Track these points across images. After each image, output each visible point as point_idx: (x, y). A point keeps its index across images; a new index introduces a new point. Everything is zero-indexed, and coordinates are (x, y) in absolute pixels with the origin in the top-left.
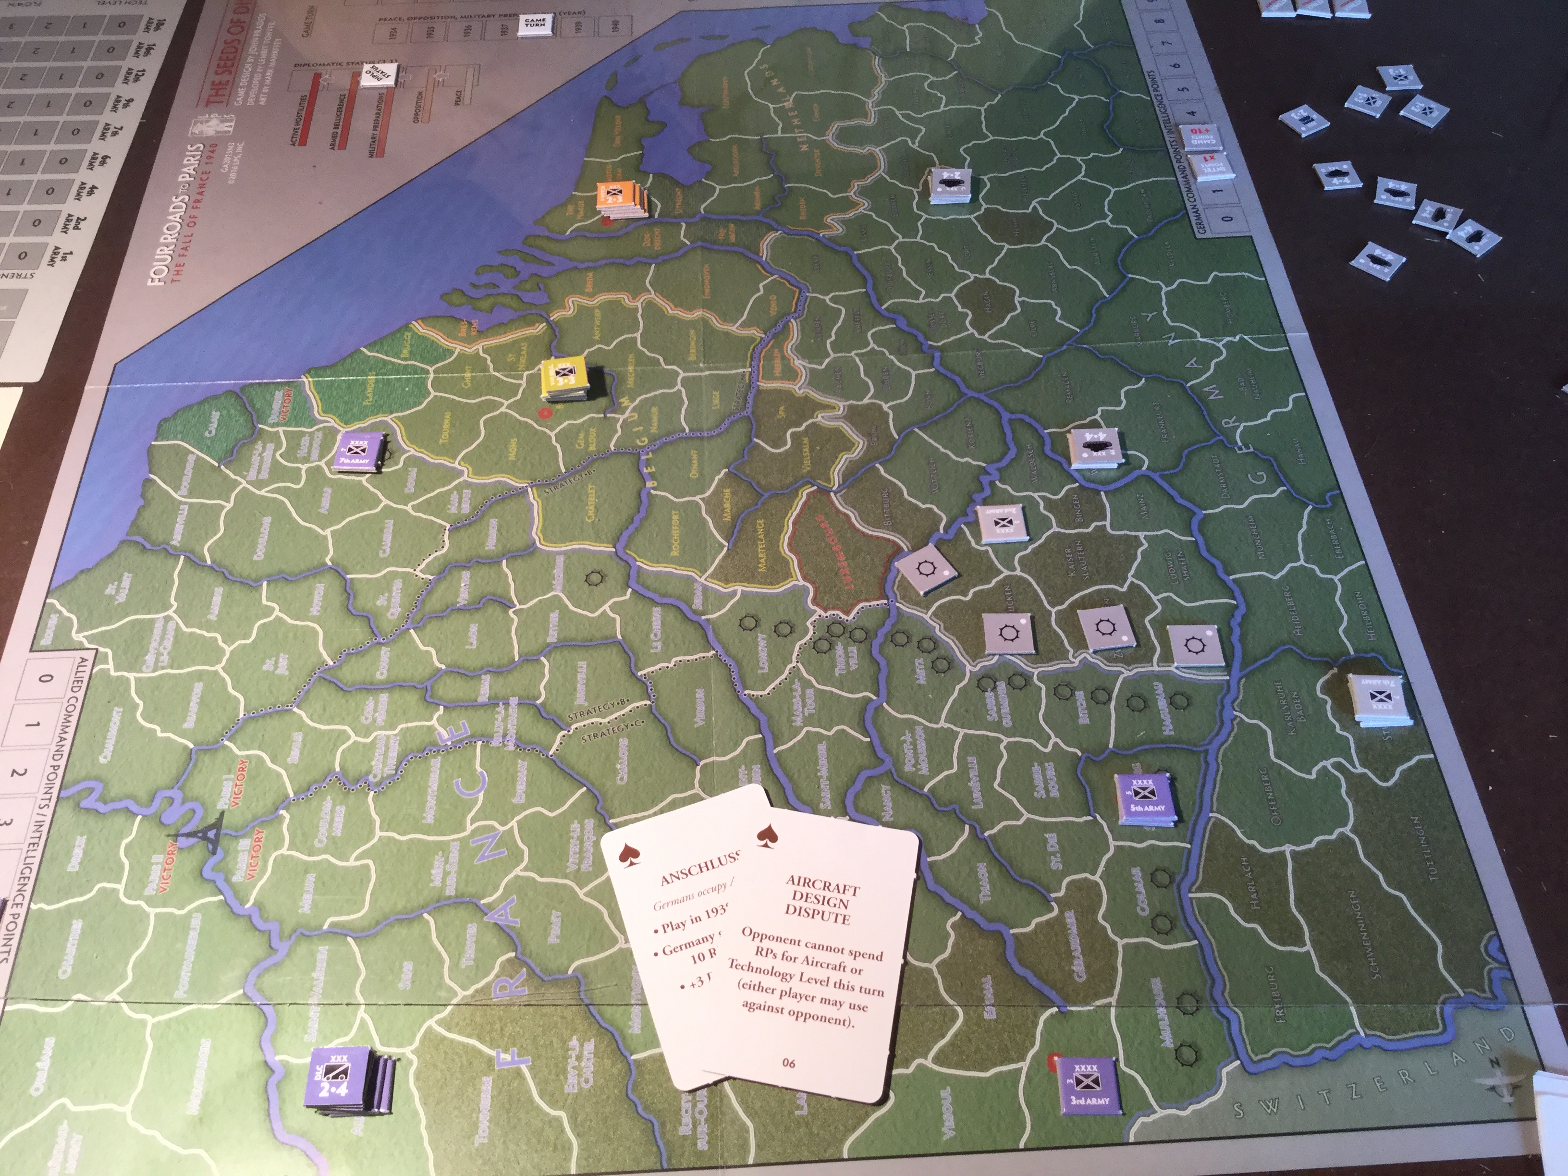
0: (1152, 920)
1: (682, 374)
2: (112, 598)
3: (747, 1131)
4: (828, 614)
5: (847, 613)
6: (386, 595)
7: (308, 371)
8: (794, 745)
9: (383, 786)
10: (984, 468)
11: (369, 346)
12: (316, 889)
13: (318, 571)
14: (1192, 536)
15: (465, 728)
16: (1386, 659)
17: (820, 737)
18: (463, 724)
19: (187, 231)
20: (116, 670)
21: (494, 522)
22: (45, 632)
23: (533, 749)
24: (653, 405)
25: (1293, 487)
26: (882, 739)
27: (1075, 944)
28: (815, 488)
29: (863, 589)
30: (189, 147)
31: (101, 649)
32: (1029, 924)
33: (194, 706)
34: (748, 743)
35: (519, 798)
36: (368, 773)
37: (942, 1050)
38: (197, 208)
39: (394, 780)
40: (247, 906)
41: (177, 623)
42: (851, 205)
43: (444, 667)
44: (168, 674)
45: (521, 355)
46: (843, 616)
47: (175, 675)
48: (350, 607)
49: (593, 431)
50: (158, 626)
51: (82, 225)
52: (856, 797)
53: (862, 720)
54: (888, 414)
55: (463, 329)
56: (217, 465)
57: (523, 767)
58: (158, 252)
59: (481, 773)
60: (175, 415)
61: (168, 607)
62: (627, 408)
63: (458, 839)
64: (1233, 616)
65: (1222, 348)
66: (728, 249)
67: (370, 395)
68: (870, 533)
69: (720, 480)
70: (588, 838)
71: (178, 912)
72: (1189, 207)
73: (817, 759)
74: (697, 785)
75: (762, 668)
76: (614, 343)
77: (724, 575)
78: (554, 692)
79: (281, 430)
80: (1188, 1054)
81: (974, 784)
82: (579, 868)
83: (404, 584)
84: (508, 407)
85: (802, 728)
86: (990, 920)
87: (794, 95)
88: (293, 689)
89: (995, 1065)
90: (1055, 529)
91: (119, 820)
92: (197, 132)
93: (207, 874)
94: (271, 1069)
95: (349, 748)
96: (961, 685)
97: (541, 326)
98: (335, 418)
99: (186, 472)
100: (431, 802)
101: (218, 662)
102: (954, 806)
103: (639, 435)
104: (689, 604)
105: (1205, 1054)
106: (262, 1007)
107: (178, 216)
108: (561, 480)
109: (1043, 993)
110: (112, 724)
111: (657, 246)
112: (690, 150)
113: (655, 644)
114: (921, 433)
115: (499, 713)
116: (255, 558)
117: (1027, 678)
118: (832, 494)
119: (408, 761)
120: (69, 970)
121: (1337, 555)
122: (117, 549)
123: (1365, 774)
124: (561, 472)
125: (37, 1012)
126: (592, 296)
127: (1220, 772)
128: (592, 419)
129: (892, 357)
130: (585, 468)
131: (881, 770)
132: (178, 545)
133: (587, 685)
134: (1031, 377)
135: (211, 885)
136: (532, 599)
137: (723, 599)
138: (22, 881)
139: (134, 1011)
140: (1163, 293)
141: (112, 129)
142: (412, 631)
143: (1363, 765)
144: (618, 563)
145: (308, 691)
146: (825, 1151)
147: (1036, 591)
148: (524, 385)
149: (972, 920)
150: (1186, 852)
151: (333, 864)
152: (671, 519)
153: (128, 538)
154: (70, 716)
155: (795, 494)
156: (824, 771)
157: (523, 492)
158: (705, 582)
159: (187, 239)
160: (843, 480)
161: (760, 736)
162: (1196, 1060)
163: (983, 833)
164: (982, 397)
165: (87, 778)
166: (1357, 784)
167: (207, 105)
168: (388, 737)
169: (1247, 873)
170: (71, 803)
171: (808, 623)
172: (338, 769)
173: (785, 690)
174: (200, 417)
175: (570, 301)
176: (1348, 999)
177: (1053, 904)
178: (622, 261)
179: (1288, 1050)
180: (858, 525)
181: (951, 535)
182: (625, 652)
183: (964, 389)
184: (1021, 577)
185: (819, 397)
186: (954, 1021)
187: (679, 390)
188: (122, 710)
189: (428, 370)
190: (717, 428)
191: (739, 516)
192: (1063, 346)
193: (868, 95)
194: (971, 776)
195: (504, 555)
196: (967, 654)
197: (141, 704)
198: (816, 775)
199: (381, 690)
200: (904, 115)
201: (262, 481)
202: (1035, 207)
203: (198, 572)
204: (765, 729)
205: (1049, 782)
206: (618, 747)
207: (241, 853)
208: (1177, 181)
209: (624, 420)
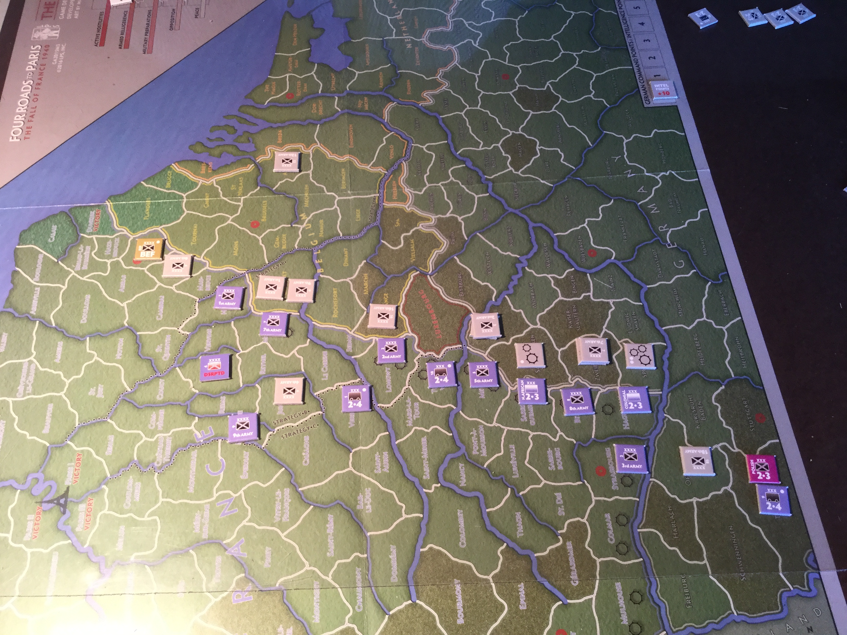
0: (617, 546)
1: (338, 198)
4: (427, 354)
5: (438, 353)
6: (161, 345)
7: (110, 197)
8: (407, 439)
9: (163, 469)
10: (518, 258)
11: (146, 181)
12: (125, 536)
13: (120, 329)
14: (641, 302)
15: (211, 431)
16: (752, 380)
17: (423, 433)
18: (210, 428)
19: (34, 105)
23: (253, 444)
24: (321, 218)
25: (700, 269)
26: (459, 434)
27: (572, 562)
28: (418, 272)
29: (447, 338)
30: (32, 47)
32: (546, 550)
33: (48, 420)
34: (380, 438)
35: (245, 476)
36: (154, 461)
37: (495, 630)
38: (38, 89)
39: (169, 465)
40: (85, 546)
41: (36, 366)
42: (438, 84)
43: (197, 392)
44: (32, 398)
45: (239, 186)
46: (435, 355)
47: (36, 399)
48: (140, 354)
49: (284, 236)
50: (25, 367)
52: (445, 470)
53: (448, 421)
54: (461, 223)
55: (204, 168)
56: (56, 261)
57: (246, 455)
58: (15, 119)
59: (221, 460)
60: (29, 229)
61: (29, 354)
62: (304, 220)
63: (208, 503)
64: (664, 353)
65: (659, 180)
66: (364, 114)
67: (147, 213)
68: (451, 301)
69: (361, 267)
70: (287, 500)
71: (44, 551)
72: (640, 87)
73: (421, 447)
74: (350, 465)
75: (388, 389)
76: (296, 178)
77: (364, 329)
78: (264, 406)
79: (94, 237)
80: (636, 628)
81: (513, 462)
82: (281, 520)
83: (172, 338)
84: (233, 220)
85: (412, 428)
86: (523, 548)
87: (403, 9)
88: (107, 407)
90: (560, 298)
91: (7, 493)
92: (36, 37)
93: (61, 526)
95: (142, 445)
96: (505, 399)
97: (251, 166)
98: (127, 229)
99: (38, 266)
100: (192, 480)
101: (63, 391)
102: (502, 476)
103: (312, 238)
104: (344, 349)
105: (646, 629)
107: (27, 94)
108: (265, 268)
109: (553, 594)
111: (321, 113)
112: (339, 48)
113: (324, 375)
114: (481, 236)
116: (82, 322)
118: (428, 276)
119: (178, 453)
121: (725, 313)
123: (740, 452)
124: (266, 264)
126: (281, 146)
127: (656, 453)
128: (283, 228)
129: (463, 186)
130: (280, 260)
131: (459, 453)
132: (35, 314)
134: (546, 199)
135: (63, 534)
136: (250, 347)
137: (364, 345)
140: (624, 143)
142: (177, 368)
143: (738, 447)
144: (301, 323)
145: (117, 408)
147: (549, 338)
148: (242, 206)
149: (513, 549)
150: (636, 502)
151: (135, 519)
152: (332, 294)
153: (5, 310)
155: (405, 277)
156: (425, 455)
157: (243, 276)
158: (353, 334)
159: (33, 110)
160: (435, 266)
161: (388, 433)
162: (641, 631)
163: (518, 493)
164: (517, 212)
166: (735, 458)
167: (42, 18)
168: (165, 437)
169: (671, 516)
171: (415, 361)
172: (136, 459)
173: (402, 404)
174: (45, 229)
175: (268, 149)
176: (727, 593)
177: (559, 537)
178: (299, 122)
179: (693, 624)
180: (443, 296)
181: (499, 303)
182: (306, 380)
183: (506, 207)
184: (540, 329)
185: (419, 213)
186: (502, 610)
187: (336, 208)
188: (5, 422)
189: (183, 196)
190: (359, 234)
191: (373, 291)
192: (565, 178)
193: (447, 10)
194: (511, 457)
195: (232, 318)
196: (509, 379)
197: (17, 418)
198: (421, 457)
199: (160, 407)
200: (469, 25)
201: (84, 270)
202: (548, 86)
203: (48, 332)
204: (390, 429)
205: (557, 460)
206: (303, 441)
207: (80, 513)
208: (633, 69)
209: (303, 229)
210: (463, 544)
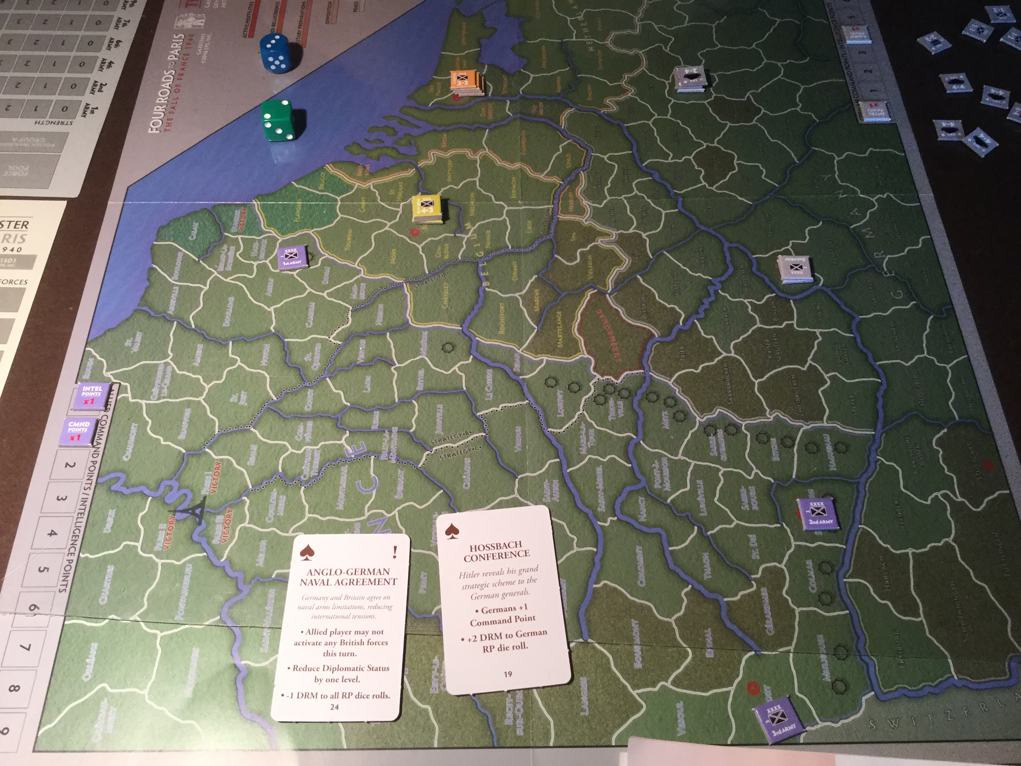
0: (819, 596)
1: (507, 208)
2: (129, 348)
3: (549, 724)
4: (604, 378)
5: (617, 378)
6: (311, 353)
7: (257, 197)
8: (581, 467)
9: (310, 483)
10: (711, 280)
11: (297, 181)
12: (267, 550)
13: (266, 335)
14: (852, 334)
15: (363, 447)
16: (980, 424)
17: (598, 463)
18: (362, 443)
19: (175, 95)
20: (133, 397)
21: (381, 306)
22: (85, 370)
23: (408, 462)
24: (488, 228)
25: (920, 301)
26: (639, 465)
27: (767, 609)
28: (596, 291)
29: (627, 362)
30: (175, 36)
31: (122, 383)
32: (737, 595)
33: (185, 424)
34: (550, 464)
35: (399, 495)
36: (300, 474)
37: (677, 677)
38: (181, 79)
39: (317, 480)
40: (222, 560)
41: (173, 368)
42: (622, 91)
43: (349, 404)
44: (168, 402)
45: (399, 190)
46: (614, 380)
47: (172, 402)
48: (287, 361)
49: (447, 245)
50: (161, 368)
51: (104, 88)
52: (622, 503)
53: (627, 451)
54: (646, 241)
55: (360, 171)
56: (197, 260)
57: (401, 473)
58: (155, 110)
59: (374, 477)
60: (168, 225)
61: (167, 356)
62: (469, 230)
63: (359, 521)
64: (878, 390)
65: (875, 202)
66: (539, 120)
67: (298, 215)
68: (633, 323)
69: (532, 283)
71: (177, 563)
72: (854, 101)
73: (596, 477)
74: (516, 492)
75: (560, 414)
76: (461, 185)
77: (534, 348)
78: (422, 424)
79: (239, 237)
80: (840, 686)
81: (701, 499)
83: (322, 346)
84: (390, 227)
85: (586, 456)
86: (711, 591)
87: (585, 10)
88: (250, 415)
89: (712, 688)
90: (759, 325)
91: (137, 500)
92: (179, 25)
93: (196, 538)
94: (239, 670)
95: (287, 456)
96: (693, 430)
97: (412, 170)
98: (276, 230)
99: (177, 264)
100: (342, 495)
101: (201, 395)
102: (688, 513)
103: (477, 249)
104: (511, 368)
105: (851, 686)
106: (232, 628)
107: (168, 84)
108: (426, 278)
109: (745, 642)
110: (131, 434)
111: (490, 116)
113: (488, 394)
114: (668, 255)
115: (384, 437)
116: (224, 325)
117: (738, 428)
118: (607, 295)
119: (327, 467)
120: (106, 599)
121: (949, 350)
122: (132, 315)
123: (963, 502)
124: (426, 273)
125: (86, 626)
126: (446, 150)
127: (867, 498)
128: (446, 237)
129: (649, 200)
130: (442, 271)
131: (640, 486)
132: (172, 314)
133: (443, 420)
134: (745, 217)
135: (198, 546)
136: (407, 360)
137: (534, 365)
138: (74, 538)
139: (148, 627)
140: (835, 162)
141: (123, 22)
142: (328, 379)
143: (962, 496)
144: (463, 338)
145: (261, 416)
146: (600, 740)
147: (744, 367)
148: (401, 212)
149: (699, 591)
150: (843, 550)
151: (278, 535)
152: (499, 309)
153: (140, 308)
154: (103, 428)
155: (581, 295)
156: (600, 485)
157: (400, 286)
158: (522, 353)
159: (175, 101)
160: (615, 286)
161: (558, 460)
162: (846, 690)
163: (707, 532)
164: (710, 231)
165: (115, 471)
166: (957, 508)
167: (186, 7)
168: (313, 450)
169: (883, 566)
170: (105, 487)
171: (591, 384)
172: (280, 471)
173: (575, 431)
174: (185, 226)
175: (432, 153)
176: (946, 653)
177: (753, 582)
178: (466, 126)
179: (907, 686)
180: (624, 318)
181: (687, 327)
182: (469, 399)
183: (698, 225)
184: (734, 358)
185: (599, 227)
186: (686, 657)
187: (505, 219)
188: (137, 425)
189: (337, 199)
190: (530, 246)
191: (545, 308)
192: (766, 196)
193: (635, 13)
194: (699, 493)
195: (387, 330)
196: (697, 409)
197: (150, 421)
198: (595, 488)
199: (308, 418)
200: (659, 28)
201: (227, 272)
202: (749, 97)
203: (186, 334)
204: (561, 455)
205: (751, 499)
206: (463, 463)
207: (218, 525)
208: (846, 82)
209: (468, 239)
210: (641, 582)
